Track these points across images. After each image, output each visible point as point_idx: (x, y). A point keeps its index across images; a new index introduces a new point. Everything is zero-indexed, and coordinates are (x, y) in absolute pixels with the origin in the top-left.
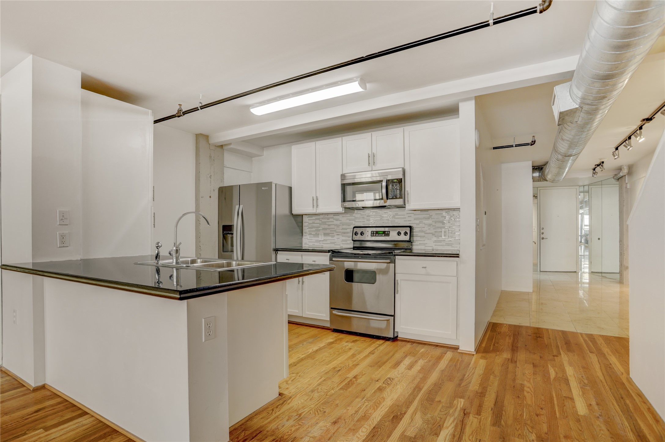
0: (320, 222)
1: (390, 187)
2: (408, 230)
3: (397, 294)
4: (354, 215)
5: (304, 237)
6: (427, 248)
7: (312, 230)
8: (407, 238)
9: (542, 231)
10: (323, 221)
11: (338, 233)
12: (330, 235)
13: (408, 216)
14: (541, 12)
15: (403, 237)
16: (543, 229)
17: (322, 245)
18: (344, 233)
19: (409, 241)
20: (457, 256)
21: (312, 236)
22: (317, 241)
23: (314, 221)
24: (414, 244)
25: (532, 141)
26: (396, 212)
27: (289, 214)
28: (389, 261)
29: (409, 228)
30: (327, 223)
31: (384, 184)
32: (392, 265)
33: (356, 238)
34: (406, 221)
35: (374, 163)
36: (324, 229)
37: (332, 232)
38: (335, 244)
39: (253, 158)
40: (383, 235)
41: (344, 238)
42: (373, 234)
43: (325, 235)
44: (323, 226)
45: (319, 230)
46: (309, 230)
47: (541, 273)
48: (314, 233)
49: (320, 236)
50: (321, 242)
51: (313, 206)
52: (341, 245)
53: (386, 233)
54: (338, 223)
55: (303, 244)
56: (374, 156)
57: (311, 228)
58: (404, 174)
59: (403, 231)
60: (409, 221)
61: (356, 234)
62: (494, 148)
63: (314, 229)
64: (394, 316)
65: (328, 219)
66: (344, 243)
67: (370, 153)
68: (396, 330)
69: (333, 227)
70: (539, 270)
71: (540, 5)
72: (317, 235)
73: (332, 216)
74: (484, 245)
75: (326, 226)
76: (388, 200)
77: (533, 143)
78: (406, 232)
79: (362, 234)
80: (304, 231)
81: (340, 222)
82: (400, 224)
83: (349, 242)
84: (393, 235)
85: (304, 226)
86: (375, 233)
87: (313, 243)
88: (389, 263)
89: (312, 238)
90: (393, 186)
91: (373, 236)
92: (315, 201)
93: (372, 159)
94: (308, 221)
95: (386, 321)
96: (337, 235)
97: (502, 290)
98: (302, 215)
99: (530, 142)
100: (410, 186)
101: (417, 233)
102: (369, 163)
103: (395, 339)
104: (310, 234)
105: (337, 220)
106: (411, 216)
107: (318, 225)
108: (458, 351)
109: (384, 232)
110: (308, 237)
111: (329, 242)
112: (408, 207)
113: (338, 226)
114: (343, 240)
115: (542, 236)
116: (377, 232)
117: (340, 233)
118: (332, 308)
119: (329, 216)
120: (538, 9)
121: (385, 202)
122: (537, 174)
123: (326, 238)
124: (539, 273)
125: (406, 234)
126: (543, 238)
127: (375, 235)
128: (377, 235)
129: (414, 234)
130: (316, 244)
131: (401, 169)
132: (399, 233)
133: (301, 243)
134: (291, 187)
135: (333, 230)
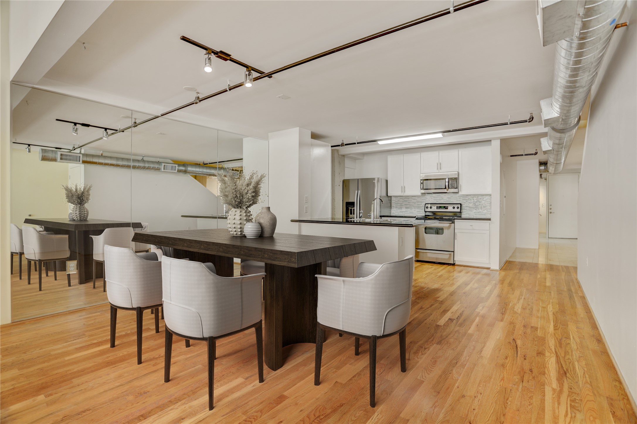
0: (403, 200)
1: (450, 182)
2: (459, 206)
3: (456, 240)
4: (425, 197)
5: (392, 209)
6: (470, 216)
7: (397, 205)
8: (459, 210)
9: (550, 207)
10: (405, 200)
11: (415, 207)
12: (410, 208)
13: (459, 198)
14: (529, 122)
15: (456, 210)
16: (551, 205)
17: (404, 214)
18: (419, 207)
19: (460, 212)
20: (490, 219)
21: (398, 209)
22: (401, 212)
23: (399, 200)
24: (462, 213)
25: (535, 153)
26: (451, 196)
27: (386, 196)
28: (451, 222)
29: (460, 205)
30: (408, 201)
31: (447, 180)
32: (453, 225)
33: (427, 210)
34: (458, 200)
35: (440, 168)
36: (405, 205)
37: (411, 206)
38: (413, 213)
39: (357, 161)
40: (444, 208)
41: (419, 210)
42: (438, 208)
43: (406, 208)
44: (405, 203)
45: (402, 205)
46: (396, 205)
47: (549, 239)
48: (399, 207)
49: (403, 209)
50: (404, 212)
51: (402, 191)
52: (417, 214)
53: (446, 207)
54: (415, 201)
55: (392, 213)
56: (440, 164)
57: (397, 204)
58: (458, 175)
59: (456, 206)
60: (459, 200)
61: (427, 208)
62: (511, 156)
63: (399, 205)
64: (454, 252)
65: (408, 199)
66: (418, 213)
67: (438, 163)
68: (455, 260)
69: (411, 203)
70: (547, 237)
71: (528, 120)
72: (401, 208)
73: (411, 197)
74: (504, 215)
75: (407, 203)
76: (449, 189)
77: (536, 153)
78: (458, 207)
79: (431, 208)
80: (392, 206)
81: (416, 200)
82: (454, 202)
83: (422, 212)
84: (450, 209)
85: (393, 203)
86: (439, 207)
87: (399, 213)
88: (451, 223)
89: (397, 210)
90: (452, 181)
91: (438, 209)
92: (403, 189)
93: (439, 166)
94: (395, 200)
95: (449, 255)
96: (414, 208)
97: (516, 248)
98: (391, 196)
99: (534, 153)
100: (462, 182)
101: (464, 208)
102: (437, 168)
103: (454, 265)
104: (396, 207)
105: (414, 199)
106: (460, 198)
107: (402, 202)
108: (490, 269)
109: (445, 207)
110: (395, 209)
111: (408, 212)
112: (460, 193)
113: (415, 203)
114: (418, 211)
115: (550, 211)
116: (440, 207)
117: (416, 207)
118: (416, 249)
119: (409, 197)
120: (528, 121)
121: (447, 190)
122: (542, 168)
123: (407, 210)
124: (548, 239)
125: (458, 208)
126: (551, 213)
127: (439, 208)
128: (440, 208)
129: (463, 208)
130: (400, 213)
131: (457, 172)
132: (454, 208)
133: (391, 213)
134: (387, 180)
135: (412, 205)
